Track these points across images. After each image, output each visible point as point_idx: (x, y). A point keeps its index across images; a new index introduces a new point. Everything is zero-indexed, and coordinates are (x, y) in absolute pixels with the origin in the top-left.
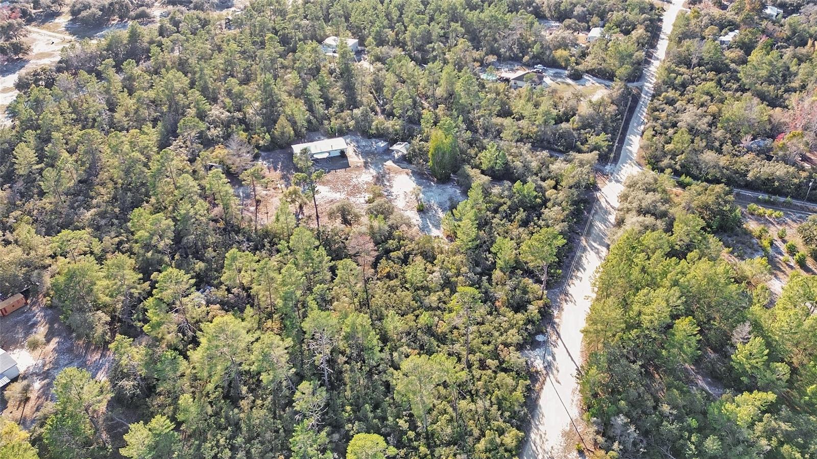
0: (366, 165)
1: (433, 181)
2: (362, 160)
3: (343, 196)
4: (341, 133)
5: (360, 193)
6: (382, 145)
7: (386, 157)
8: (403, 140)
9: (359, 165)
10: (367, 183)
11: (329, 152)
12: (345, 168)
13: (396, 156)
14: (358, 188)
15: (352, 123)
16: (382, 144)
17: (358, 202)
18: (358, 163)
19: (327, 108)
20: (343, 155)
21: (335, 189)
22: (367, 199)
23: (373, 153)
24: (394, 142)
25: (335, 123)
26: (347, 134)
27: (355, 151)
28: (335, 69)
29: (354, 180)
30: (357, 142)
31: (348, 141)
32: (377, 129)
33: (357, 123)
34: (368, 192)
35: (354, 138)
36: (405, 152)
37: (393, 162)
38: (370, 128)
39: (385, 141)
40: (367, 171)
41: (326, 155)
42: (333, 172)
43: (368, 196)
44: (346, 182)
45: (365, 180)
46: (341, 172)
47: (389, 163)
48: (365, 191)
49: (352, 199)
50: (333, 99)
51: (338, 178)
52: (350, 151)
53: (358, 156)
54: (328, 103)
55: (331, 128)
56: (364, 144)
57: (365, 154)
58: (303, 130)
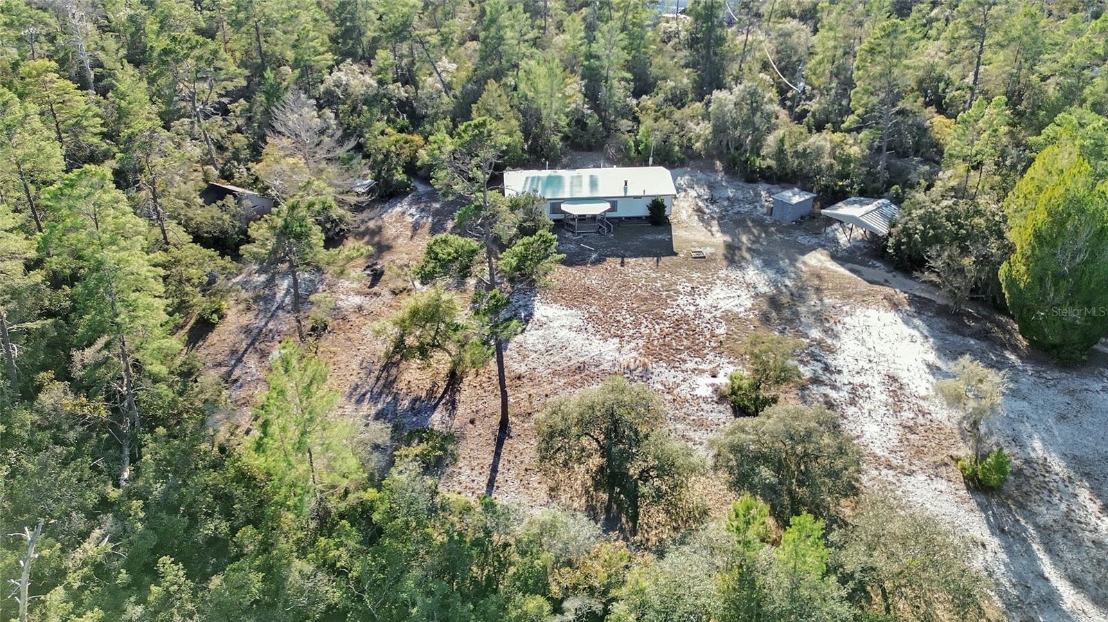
0: (732, 256)
1: (1015, 349)
2: (720, 238)
3: (629, 356)
4: (664, 157)
5: (697, 351)
6: (796, 200)
7: (803, 239)
8: (868, 193)
9: (707, 251)
10: (729, 317)
11: (614, 202)
12: (658, 256)
13: (843, 239)
14: (693, 333)
15: (701, 130)
16: (795, 197)
17: (684, 390)
18: (705, 245)
19: (637, 94)
20: (657, 214)
21: (605, 324)
22: (722, 380)
23: (759, 222)
24: (834, 196)
25: (651, 130)
26: (682, 163)
27: (699, 210)
28: (678, 33)
29: (682, 300)
30: (711, 186)
31: (683, 181)
32: (780, 153)
33: (719, 129)
34: (732, 352)
35: (700, 175)
36: (882, 229)
37: (834, 257)
38: (756, 151)
39: (804, 189)
40: (735, 274)
41: (598, 209)
42: (612, 263)
43: (729, 372)
44: (652, 304)
45: (725, 305)
46: (639, 269)
47: (817, 260)
48: (722, 348)
49: (663, 374)
50: (656, 79)
51: (625, 286)
52: (682, 212)
53: (707, 223)
54: (642, 86)
55: (637, 143)
56: (730, 193)
57: (731, 221)
58: (556, 139)
